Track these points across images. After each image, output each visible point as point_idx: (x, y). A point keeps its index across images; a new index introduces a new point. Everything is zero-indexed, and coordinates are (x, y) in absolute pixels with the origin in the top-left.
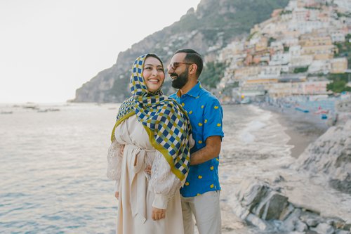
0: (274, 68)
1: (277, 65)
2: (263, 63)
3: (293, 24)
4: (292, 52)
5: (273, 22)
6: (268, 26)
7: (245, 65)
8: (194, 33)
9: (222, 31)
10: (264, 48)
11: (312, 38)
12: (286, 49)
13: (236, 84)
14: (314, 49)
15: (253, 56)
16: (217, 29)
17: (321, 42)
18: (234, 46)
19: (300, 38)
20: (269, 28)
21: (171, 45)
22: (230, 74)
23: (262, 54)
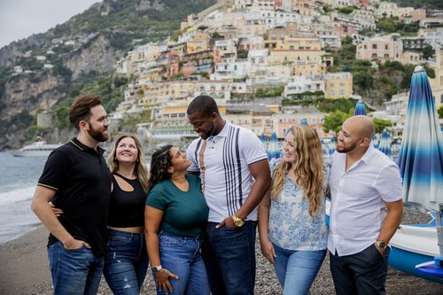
0: (218, 87)
1: (225, 81)
2: (199, 77)
4: (253, 60)
5: (220, 9)
6: (211, 15)
7: (165, 79)
8: (92, 35)
10: (200, 50)
11: (287, 38)
12: (242, 55)
13: (145, 115)
14: (292, 56)
15: (181, 65)
17: (303, 44)
18: (151, 50)
19: (265, 37)
20: (212, 18)
21: (50, 52)
22: (134, 96)
23: (197, 60)
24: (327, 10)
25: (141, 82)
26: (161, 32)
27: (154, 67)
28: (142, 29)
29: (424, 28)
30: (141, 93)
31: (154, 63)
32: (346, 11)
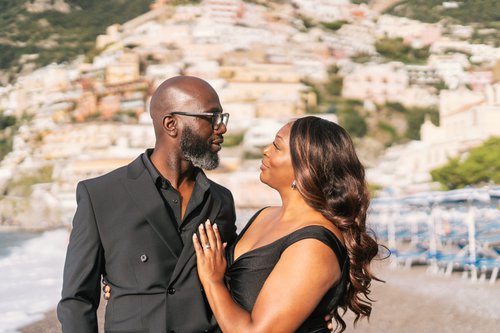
2: (125, 118)
3: (205, 28)
5: (156, 19)
6: (142, 28)
7: (74, 121)
9: (33, 50)
10: (129, 78)
11: (250, 65)
14: (256, 90)
15: (99, 98)
16: (22, 44)
18: (54, 76)
19: (221, 62)
20: (144, 32)
22: (29, 143)
23: (122, 93)
24: (308, 25)
25: (41, 124)
26: (67, 44)
27: (60, 102)
28: (37, 39)
29: (436, 54)
30: (40, 139)
31: (60, 96)
32: (334, 27)
